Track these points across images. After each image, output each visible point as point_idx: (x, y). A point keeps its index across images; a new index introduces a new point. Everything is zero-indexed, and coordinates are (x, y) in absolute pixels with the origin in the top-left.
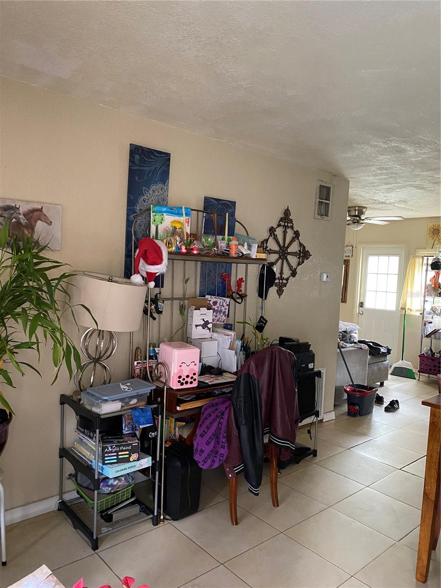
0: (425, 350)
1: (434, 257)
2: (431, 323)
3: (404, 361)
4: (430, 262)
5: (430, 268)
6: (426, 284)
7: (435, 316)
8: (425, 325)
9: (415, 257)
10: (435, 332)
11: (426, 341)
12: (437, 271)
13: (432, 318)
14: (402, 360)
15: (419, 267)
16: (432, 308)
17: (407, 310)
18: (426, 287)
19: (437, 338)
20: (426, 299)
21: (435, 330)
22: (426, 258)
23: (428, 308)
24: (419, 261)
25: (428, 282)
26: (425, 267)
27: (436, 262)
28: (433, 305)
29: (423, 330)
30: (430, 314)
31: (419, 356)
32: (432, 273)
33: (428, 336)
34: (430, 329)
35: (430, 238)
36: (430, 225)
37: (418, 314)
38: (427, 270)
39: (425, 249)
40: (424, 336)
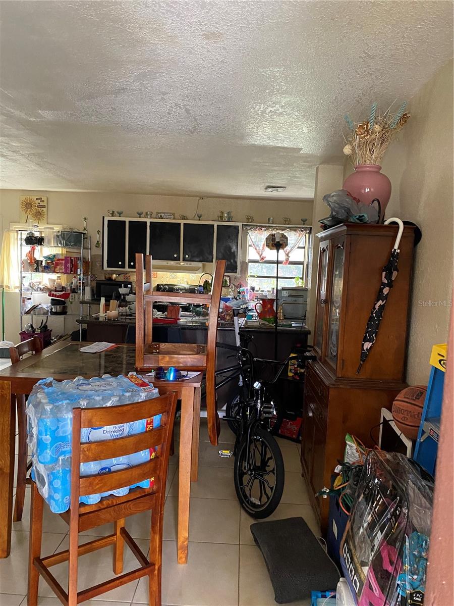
0: (26, 327)
1: (28, 232)
2: (30, 299)
3: (5, 341)
4: (24, 237)
5: (24, 243)
6: (21, 260)
7: (34, 292)
8: (24, 301)
9: (9, 230)
10: (34, 308)
11: (27, 318)
12: (32, 246)
13: (31, 294)
14: (3, 340)
15: (14, 244)
16: (30, 284)
17: (4, 287)
18: (22, 263)
19: (37, 314)
20: (23, 276)
21: (34, 306)
22: (19, 232)
23: (26, 284)
24: (13, 235)
25: (24, 257)
26: (19, 242)
27: (30, 236)
28: (31, 281)
29: (22, 307)
30: (28, 290)
31: (20, 334)
32: (27, 248)
33: (27, 313)
34: (29, 305)
35: (23, 212)
36: (23, 198)
37: (17, 291)
38: (21, 245)
39: (19, 223)
40: (23, 313)
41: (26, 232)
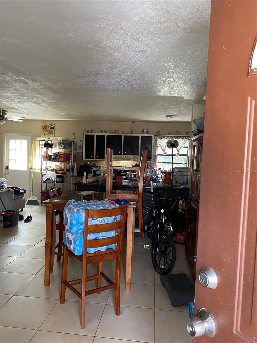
0: (44, 189)
1: (45, 141)
2: (46, 175)
3: (33, 197)
4: (43, 144)
5: (43, 146)
6: (42, 155)
7: (48, 172)
8: (43, 176)
9: (35, 140)
10: (48, 179)
11: (44, 185)
12: (47, 148)
13: (46, 172)
14: (32, 196)
15: (38, 147)
16: (46, 167)
17: (33, 169)
18: (42, 156)
19: (49, 182)
20: (42, 163)
21: (48, 178)
22: (41, 141)
23: (44, 168)
24: (38, 142)
25: (43, 154)
26: (41, 146)
27: (46, 143)
28: (46, 166)
29: (42, 179)
30: (45, 170)
31: (41, 193)
32: (45, 149)
33: (44, 182)
34: (45, 178)
35: (43, 131)
36: (43, 124)
37: (39, 171)
38: (42, 148)
39: (41, 136)
40: (42, 182)
41: (44, 141)
